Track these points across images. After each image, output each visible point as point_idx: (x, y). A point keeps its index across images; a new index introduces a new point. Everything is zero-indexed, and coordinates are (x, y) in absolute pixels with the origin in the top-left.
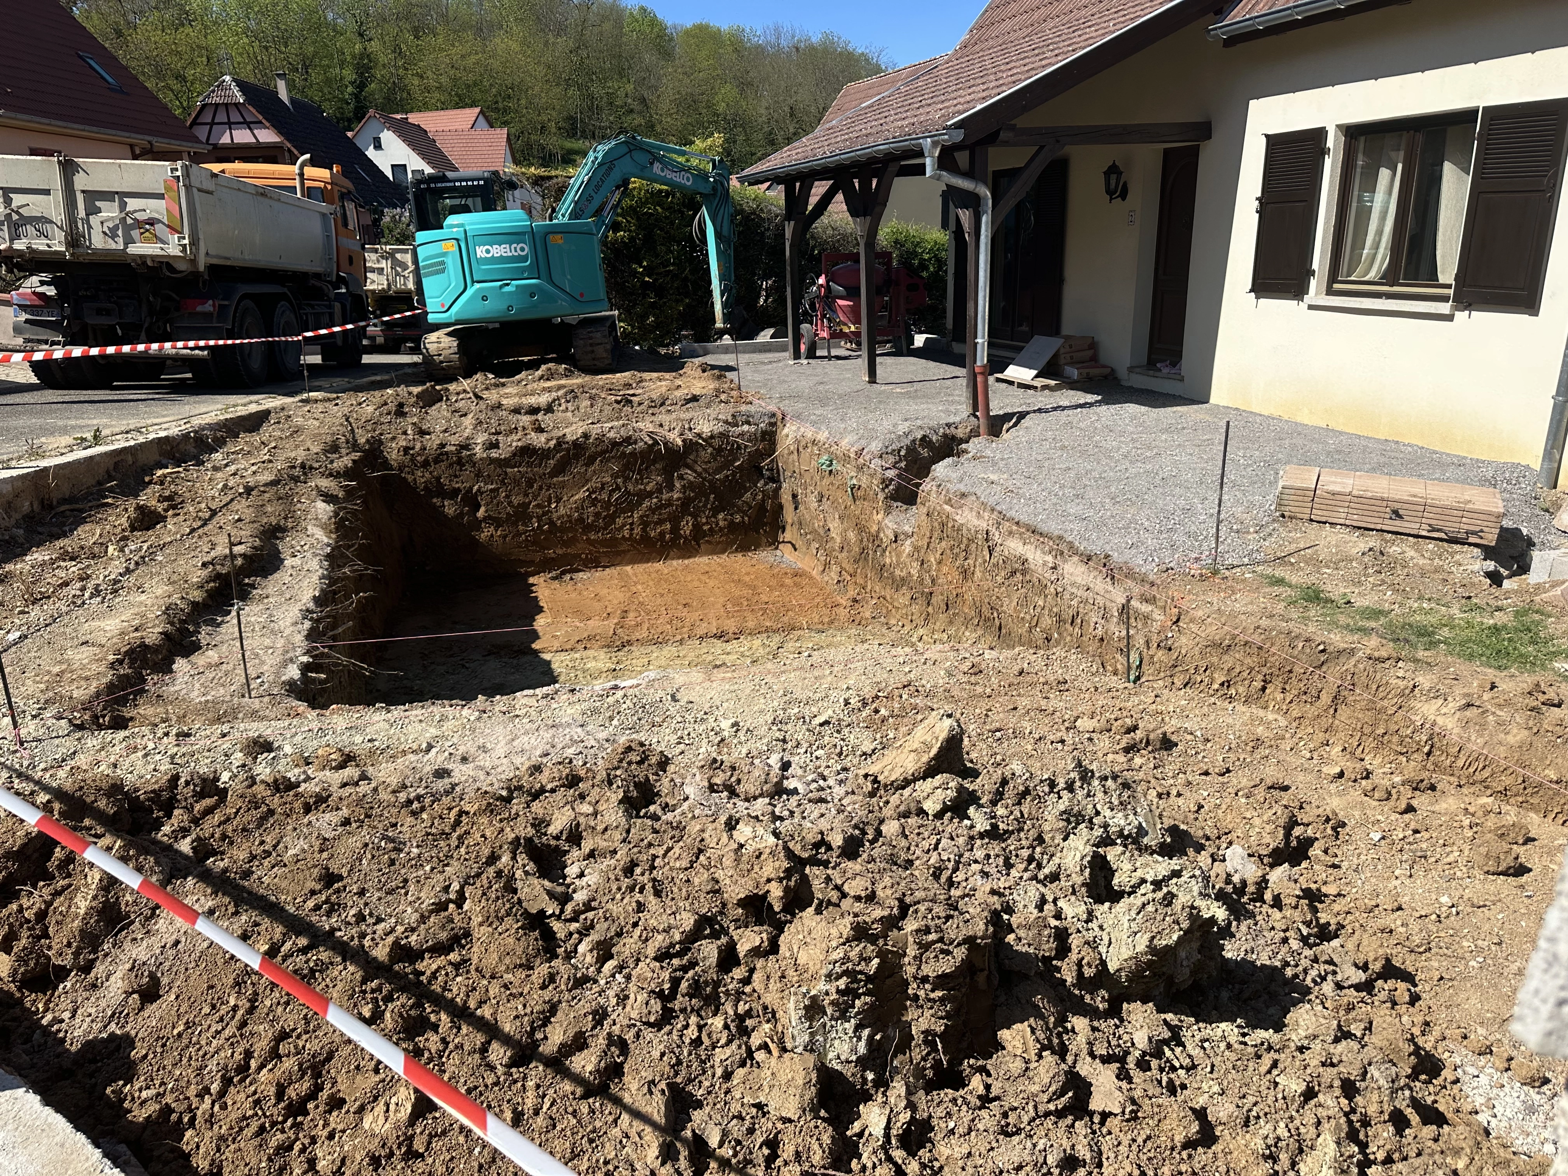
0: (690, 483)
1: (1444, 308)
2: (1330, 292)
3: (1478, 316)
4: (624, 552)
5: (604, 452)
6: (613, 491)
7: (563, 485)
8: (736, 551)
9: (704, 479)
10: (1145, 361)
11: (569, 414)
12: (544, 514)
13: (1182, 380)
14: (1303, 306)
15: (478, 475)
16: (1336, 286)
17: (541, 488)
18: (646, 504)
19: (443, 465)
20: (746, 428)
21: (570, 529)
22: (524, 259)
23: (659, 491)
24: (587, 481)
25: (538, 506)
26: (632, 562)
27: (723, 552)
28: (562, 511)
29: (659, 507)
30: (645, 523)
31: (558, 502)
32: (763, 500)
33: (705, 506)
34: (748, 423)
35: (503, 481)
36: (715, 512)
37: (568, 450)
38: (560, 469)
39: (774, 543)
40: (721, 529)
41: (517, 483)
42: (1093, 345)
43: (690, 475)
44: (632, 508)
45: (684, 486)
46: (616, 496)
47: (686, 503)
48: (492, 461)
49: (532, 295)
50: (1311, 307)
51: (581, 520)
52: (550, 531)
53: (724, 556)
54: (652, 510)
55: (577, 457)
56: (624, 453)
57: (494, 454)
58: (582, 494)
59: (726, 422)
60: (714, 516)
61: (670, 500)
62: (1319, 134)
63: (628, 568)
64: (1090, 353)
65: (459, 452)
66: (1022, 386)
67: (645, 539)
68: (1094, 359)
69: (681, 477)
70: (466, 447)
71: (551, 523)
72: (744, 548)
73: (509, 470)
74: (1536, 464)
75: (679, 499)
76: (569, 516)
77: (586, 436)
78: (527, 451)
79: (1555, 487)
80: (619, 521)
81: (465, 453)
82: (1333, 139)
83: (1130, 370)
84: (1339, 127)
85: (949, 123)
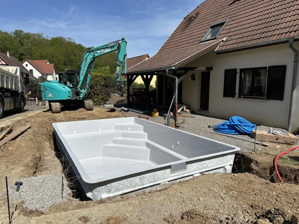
10: (199, 109)
13: (209, 112)
14: (234, 99)
82: (238, 71)
83: (197, 110)
84: (239, 69)
85: (172, 66)
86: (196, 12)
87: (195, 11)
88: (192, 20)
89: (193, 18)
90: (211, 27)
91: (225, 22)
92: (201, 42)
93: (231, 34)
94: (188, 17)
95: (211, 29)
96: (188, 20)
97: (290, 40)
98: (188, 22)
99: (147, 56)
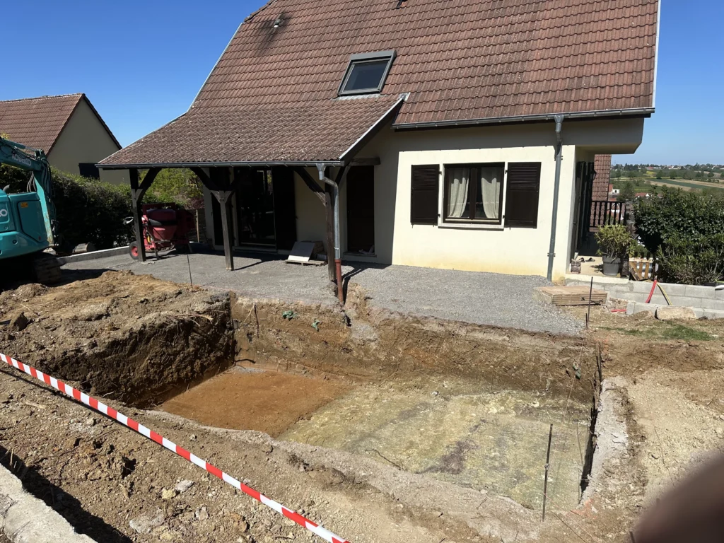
0: (198, 340)
1: (500, 226)
2: (444, 222)
3: (514, 230)
4: (169, 391)
5: (155, 334)
6: (162, 356)
7: (134, 360)
8: (220, 372)
9: (203, 336)
10: (347, 250)
11: (119, 315)
12: (128, 381)
14: (436, 227)
15: (89, 367)
16: (447, 219)
17: (124, 365)
18: (178, 358)
19: (67, 367)
20: (217, 304)
21: (142, 386)
22: (5, 219)
23: (183, 349)
24: (148, 353)
25: (125, 377)
26: (174, 395)
27: (213, 375)
28: (137, 376)
29: (184, 358)
30: (178, 371)
31: (133, 371)
32: (228, 341)
33: (204, 351)
34: (218, 301)
35: (103, 367)
36: (209, 353)
37: (136, 337)
38: (132, 351)
39: (233, 362)
40: (212, 362)
41: (111, 365)
42: (323, 244)
43: (197, 336)
44: (171, 362)
45: (195, 343)
46: (163, 358)
47: (196, 351)
48: (96, 355)
49: (14, 242)
50: (439, 227)
51: (148, 379)
52: (131, 392)
53: (215, 377)
54: (181, 362)
55: (140, 341)
56: (165, 331)
57: (97, 350)
58: (146, 362)
59: (208, 303)
60: (209, 356)
61: (189, 353)
62: (437, 166)
63: (173, 400)
64: (322, 248)
65: (76, 355)
66: (305, 264)
67: (180, 379)
68: (323, 250)
69: (193, 339)
70: (78, 351)
71: (132, 386)
72: (223, 370)
73: (106, 359)
74: (545, 275)
75: (193, 351)
76: (141, 378)
77: (144, 326)
78: (115, 344)
79: (551, 281)
80: (166, 373)
81: (80, 354)
82: (442, 169)
84: (445, 165)
85: (340, 157)
86: (277, 10)
87: (270, 6)
88: (273, 31)
89: (276, 26)
90: (352, 61)
91: (390, 57)
92: (339, 96)
93: (415, 87)
94: (256, 19)
95: (353, 66)
96: (263, 28)
97: (559, 118)
98: (264, 32)
99: (80, 100)
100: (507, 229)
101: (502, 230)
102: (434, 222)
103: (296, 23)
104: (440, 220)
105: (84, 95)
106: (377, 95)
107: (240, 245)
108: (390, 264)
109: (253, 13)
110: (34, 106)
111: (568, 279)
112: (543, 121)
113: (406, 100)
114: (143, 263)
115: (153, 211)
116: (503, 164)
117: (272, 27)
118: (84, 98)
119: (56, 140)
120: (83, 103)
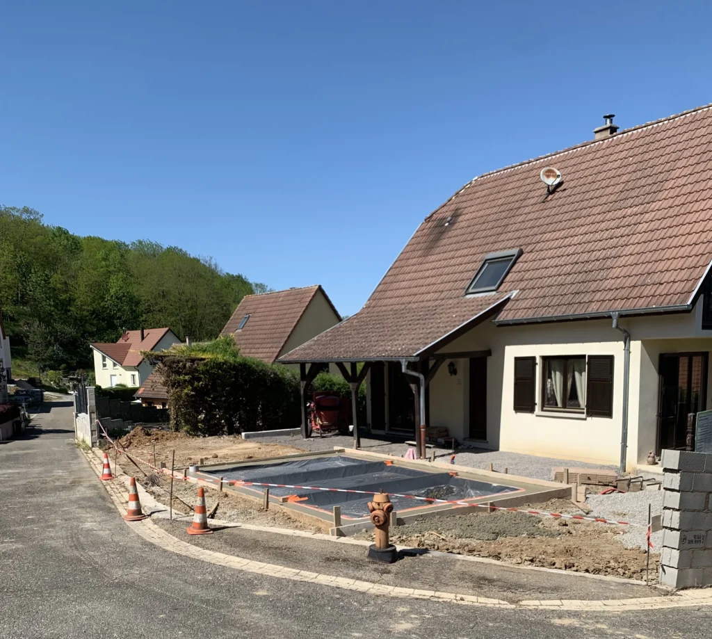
1: (584, 416)
2: (542, 410)
3: (594, 418)
10: (468, 436)
13: (487, 442)
14: (534, 415)
16: (545, 409)
42: (446, 430)
50: (537, 416)
62: (533, 358)
64: (446, 433)
68: (447, 435)
74: (619, 465)
79: (625, 471)
82: (538, 360)
83: (464, 439)
84: (540, 356)
85: (415, 355)
86: (453, 207)
87: (449, 203)
88: (443, 229)
89: (447, 224)
90: (486, 260)
91: (514, 255)
92: (466, 294)
93: (522, 285)
94: (433, 218)
95: (486, 265)
96: (436, 227)
97: (615, 315)
98: (437, 230)
99: (316, 292)
100: (589, 419)
101: (585, 419)
102: (532, 410)
103: (463, 221)
104: (537, 408)
105: (320, 286)
106: (494, 293)
107: (390, 430)
108: (497, 449)
109: (433, 211)
110: (281, 299)
111: (639, 470)
112: (604, 317)
113: (512, 297)
114: (305, 440)
115: (320, 398)
116: (583, 356)
117: (443, 225)
118: (320, 289)
119: (292, 332)
120: (319, 294)
